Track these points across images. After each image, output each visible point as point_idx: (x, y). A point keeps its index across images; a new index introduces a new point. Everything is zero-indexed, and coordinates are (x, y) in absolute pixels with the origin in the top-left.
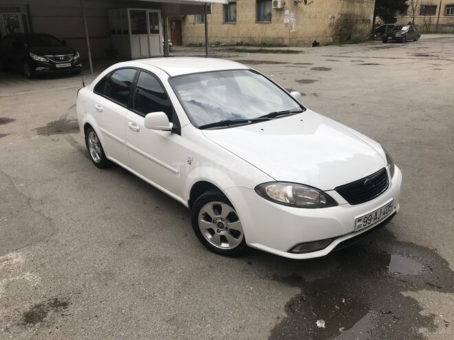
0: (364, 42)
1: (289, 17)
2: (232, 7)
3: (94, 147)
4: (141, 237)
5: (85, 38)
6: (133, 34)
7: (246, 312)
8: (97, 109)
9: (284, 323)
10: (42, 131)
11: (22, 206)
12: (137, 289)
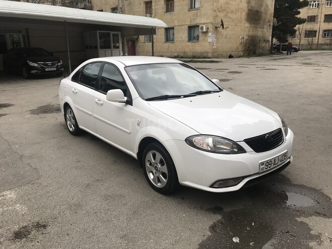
0: (265, 55)
1: (211, 38)
2: (171, 31)
3: (70, 120)
4: (102, 181)
5: (67, 51)
6: (100, 48)
7: (180, 232)
8: (73, 92)
9: (209, 239)
10: (33, 112)
11: (16, 160)
12: (99, 215)
